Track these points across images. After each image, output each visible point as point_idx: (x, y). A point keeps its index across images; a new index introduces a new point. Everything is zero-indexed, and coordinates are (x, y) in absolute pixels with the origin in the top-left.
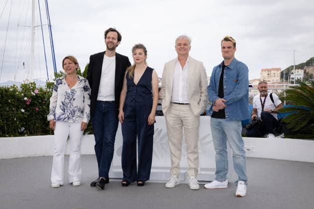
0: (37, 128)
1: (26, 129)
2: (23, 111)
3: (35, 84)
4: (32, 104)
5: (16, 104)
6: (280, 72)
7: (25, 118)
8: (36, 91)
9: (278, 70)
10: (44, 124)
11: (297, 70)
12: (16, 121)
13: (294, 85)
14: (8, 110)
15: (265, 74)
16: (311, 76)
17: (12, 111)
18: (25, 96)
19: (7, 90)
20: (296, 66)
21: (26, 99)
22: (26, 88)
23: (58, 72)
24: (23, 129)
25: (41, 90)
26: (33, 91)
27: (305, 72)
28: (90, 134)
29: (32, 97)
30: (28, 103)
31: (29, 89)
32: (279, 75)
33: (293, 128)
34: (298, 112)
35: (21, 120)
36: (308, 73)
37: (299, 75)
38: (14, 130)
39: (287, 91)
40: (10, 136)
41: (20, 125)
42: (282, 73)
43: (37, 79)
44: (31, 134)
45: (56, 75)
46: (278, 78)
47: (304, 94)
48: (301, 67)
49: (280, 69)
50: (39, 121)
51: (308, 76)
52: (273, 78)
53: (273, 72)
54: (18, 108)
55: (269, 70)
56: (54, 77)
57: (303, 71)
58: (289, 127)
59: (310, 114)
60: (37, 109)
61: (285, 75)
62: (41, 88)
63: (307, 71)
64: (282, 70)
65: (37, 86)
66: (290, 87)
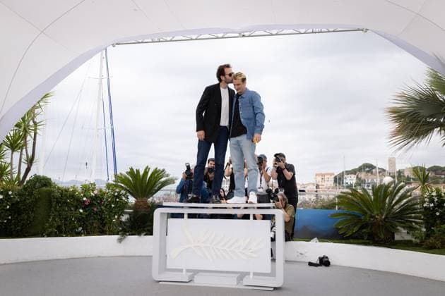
0: (95, 228)
1: (83, 229)
2: (81, 211)
3: (95, 185)
4: (91, 204)
5: (75, 204)
6: (333, 176)
7: (83, 218)
8: (96, 192)
9: (331, 174)
10: (101, 224)
11: (349, 176)
12: (74, 221)
13: (345, 190)
14: (66, 209)
15: (319, 179)
16: (364, 182)
17: (71, 211)
18: (84, 196)
19: (67, 190)
20: (347, 172)
21: (85, 199)
22: (86, 189)
23: (118, 173)
24: (80, 229)
25: (101, 191)
26: (93, 191)
27: (357, 177)
28: (145, 235)
29: (91, 197)
30: (87, 204)
31: (89, 190)
32: (333, 180)
33: (345, 234)
34: (349, 217)
35: (79, 220)
36: (360, 179)
37: (351, 180)
38: (72, 230)
39: (339, 197)
40: (66, 236)
41: (77, 225)
42: (335, 178)
43: (98, 180)
44: (88, 234)
45: (116, 175)
46: (331, 183)
47: (355, 199)
48: (354, 172)
49: (333, 174)
50: (96, 221)
51: (360, 182)
52: (328, 183)
53: (326, 177)
54: (77, 208)
55: (323, 175)
56: (114, 179)
57: (355, 176)
58: (341, 232)
59: (361, 220)
60: (95, 209)
61: (338, 180)
62: (101, 189)
63: (359, 176)
64: (336, 174)
65: (97, 186)
66: (342, 192)
